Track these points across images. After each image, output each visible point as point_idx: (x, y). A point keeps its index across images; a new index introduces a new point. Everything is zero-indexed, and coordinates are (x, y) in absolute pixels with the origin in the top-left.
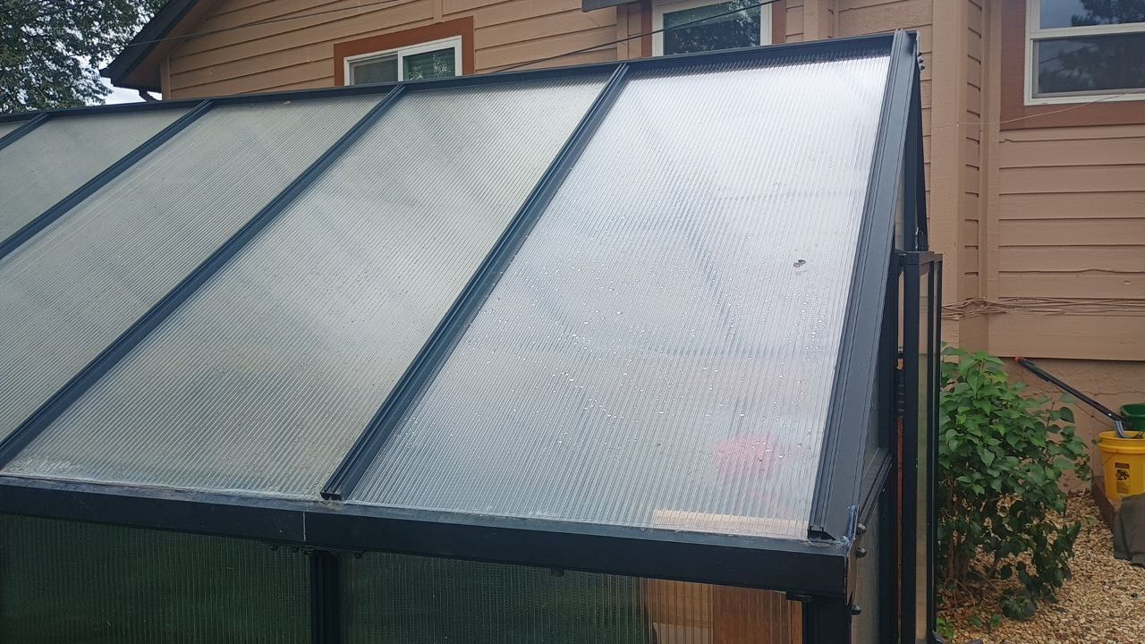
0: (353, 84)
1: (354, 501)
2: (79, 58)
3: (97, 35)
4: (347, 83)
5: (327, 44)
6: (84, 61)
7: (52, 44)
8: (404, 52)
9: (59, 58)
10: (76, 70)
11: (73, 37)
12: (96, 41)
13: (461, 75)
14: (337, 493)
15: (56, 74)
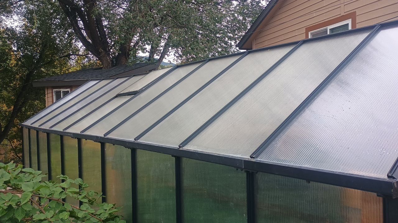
0: (312, 37)
1: (258, 159)
2: (232, 42)
3: (237, 35)
4: (310, 37)
5: (303, 28)
6: (233, 43)
7: (225, 39)
8: (329, 27)
9: (226, 43)
10: (231, 46)
11: (230, 36)
12: (236, 36)
13: (351, 29)
14: (254, 156)
15: (225, 48)
